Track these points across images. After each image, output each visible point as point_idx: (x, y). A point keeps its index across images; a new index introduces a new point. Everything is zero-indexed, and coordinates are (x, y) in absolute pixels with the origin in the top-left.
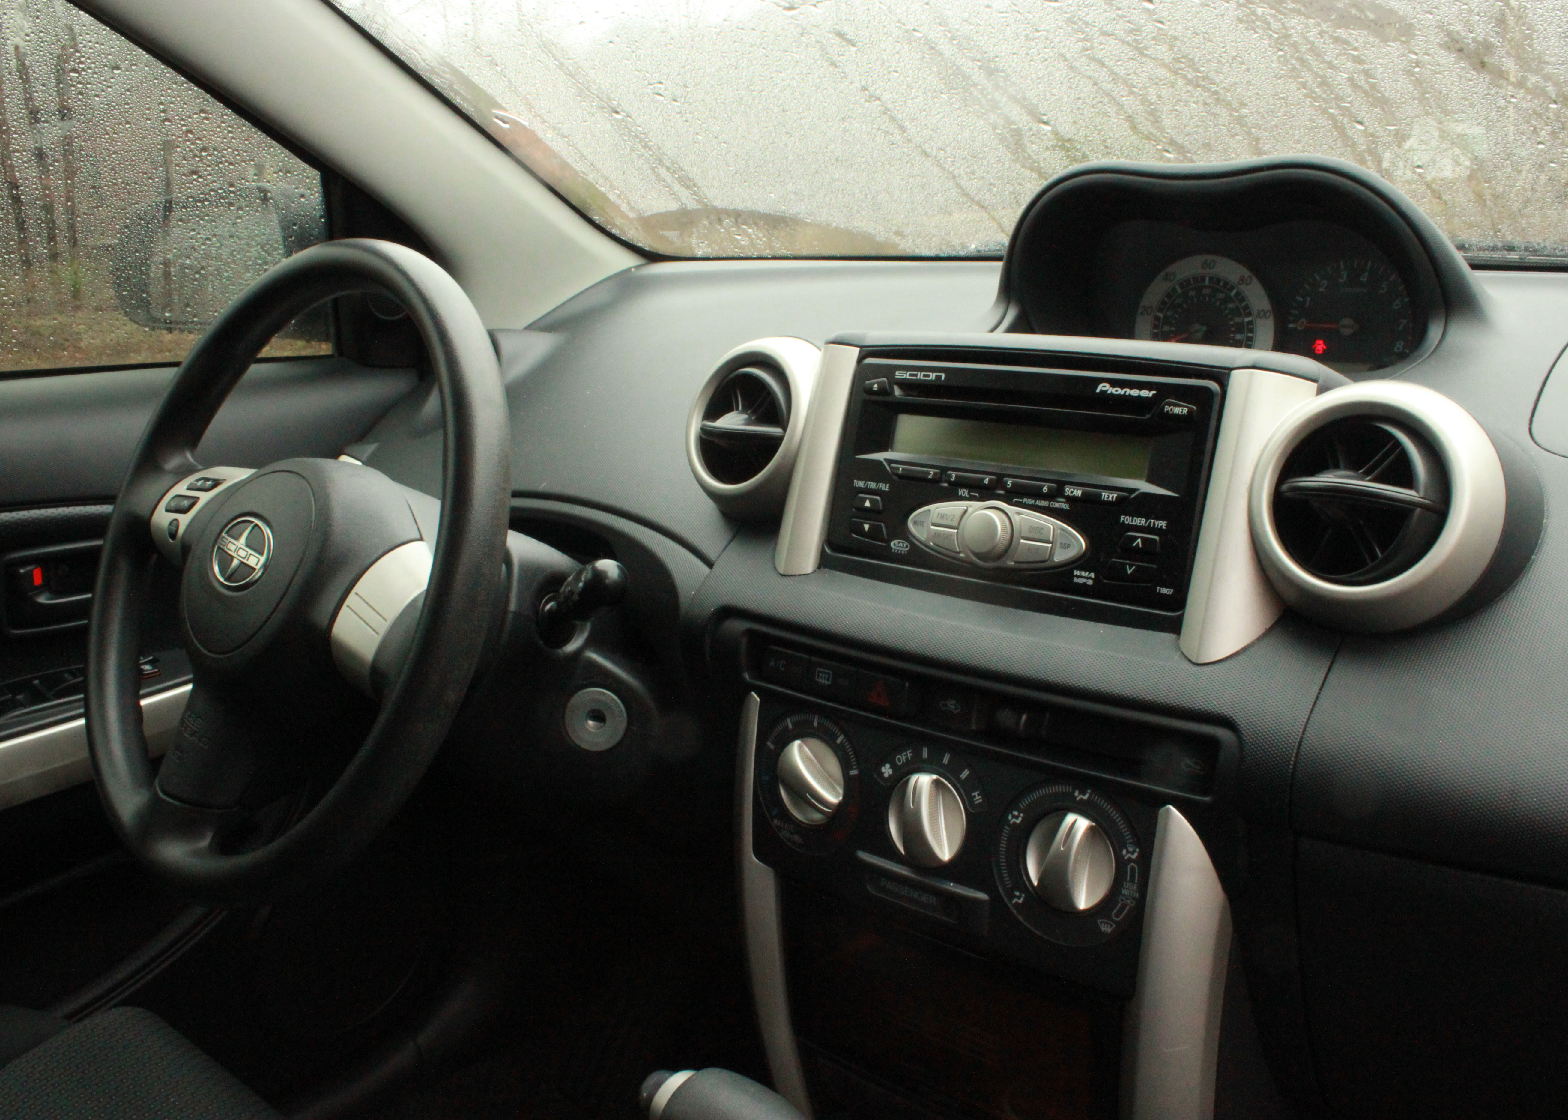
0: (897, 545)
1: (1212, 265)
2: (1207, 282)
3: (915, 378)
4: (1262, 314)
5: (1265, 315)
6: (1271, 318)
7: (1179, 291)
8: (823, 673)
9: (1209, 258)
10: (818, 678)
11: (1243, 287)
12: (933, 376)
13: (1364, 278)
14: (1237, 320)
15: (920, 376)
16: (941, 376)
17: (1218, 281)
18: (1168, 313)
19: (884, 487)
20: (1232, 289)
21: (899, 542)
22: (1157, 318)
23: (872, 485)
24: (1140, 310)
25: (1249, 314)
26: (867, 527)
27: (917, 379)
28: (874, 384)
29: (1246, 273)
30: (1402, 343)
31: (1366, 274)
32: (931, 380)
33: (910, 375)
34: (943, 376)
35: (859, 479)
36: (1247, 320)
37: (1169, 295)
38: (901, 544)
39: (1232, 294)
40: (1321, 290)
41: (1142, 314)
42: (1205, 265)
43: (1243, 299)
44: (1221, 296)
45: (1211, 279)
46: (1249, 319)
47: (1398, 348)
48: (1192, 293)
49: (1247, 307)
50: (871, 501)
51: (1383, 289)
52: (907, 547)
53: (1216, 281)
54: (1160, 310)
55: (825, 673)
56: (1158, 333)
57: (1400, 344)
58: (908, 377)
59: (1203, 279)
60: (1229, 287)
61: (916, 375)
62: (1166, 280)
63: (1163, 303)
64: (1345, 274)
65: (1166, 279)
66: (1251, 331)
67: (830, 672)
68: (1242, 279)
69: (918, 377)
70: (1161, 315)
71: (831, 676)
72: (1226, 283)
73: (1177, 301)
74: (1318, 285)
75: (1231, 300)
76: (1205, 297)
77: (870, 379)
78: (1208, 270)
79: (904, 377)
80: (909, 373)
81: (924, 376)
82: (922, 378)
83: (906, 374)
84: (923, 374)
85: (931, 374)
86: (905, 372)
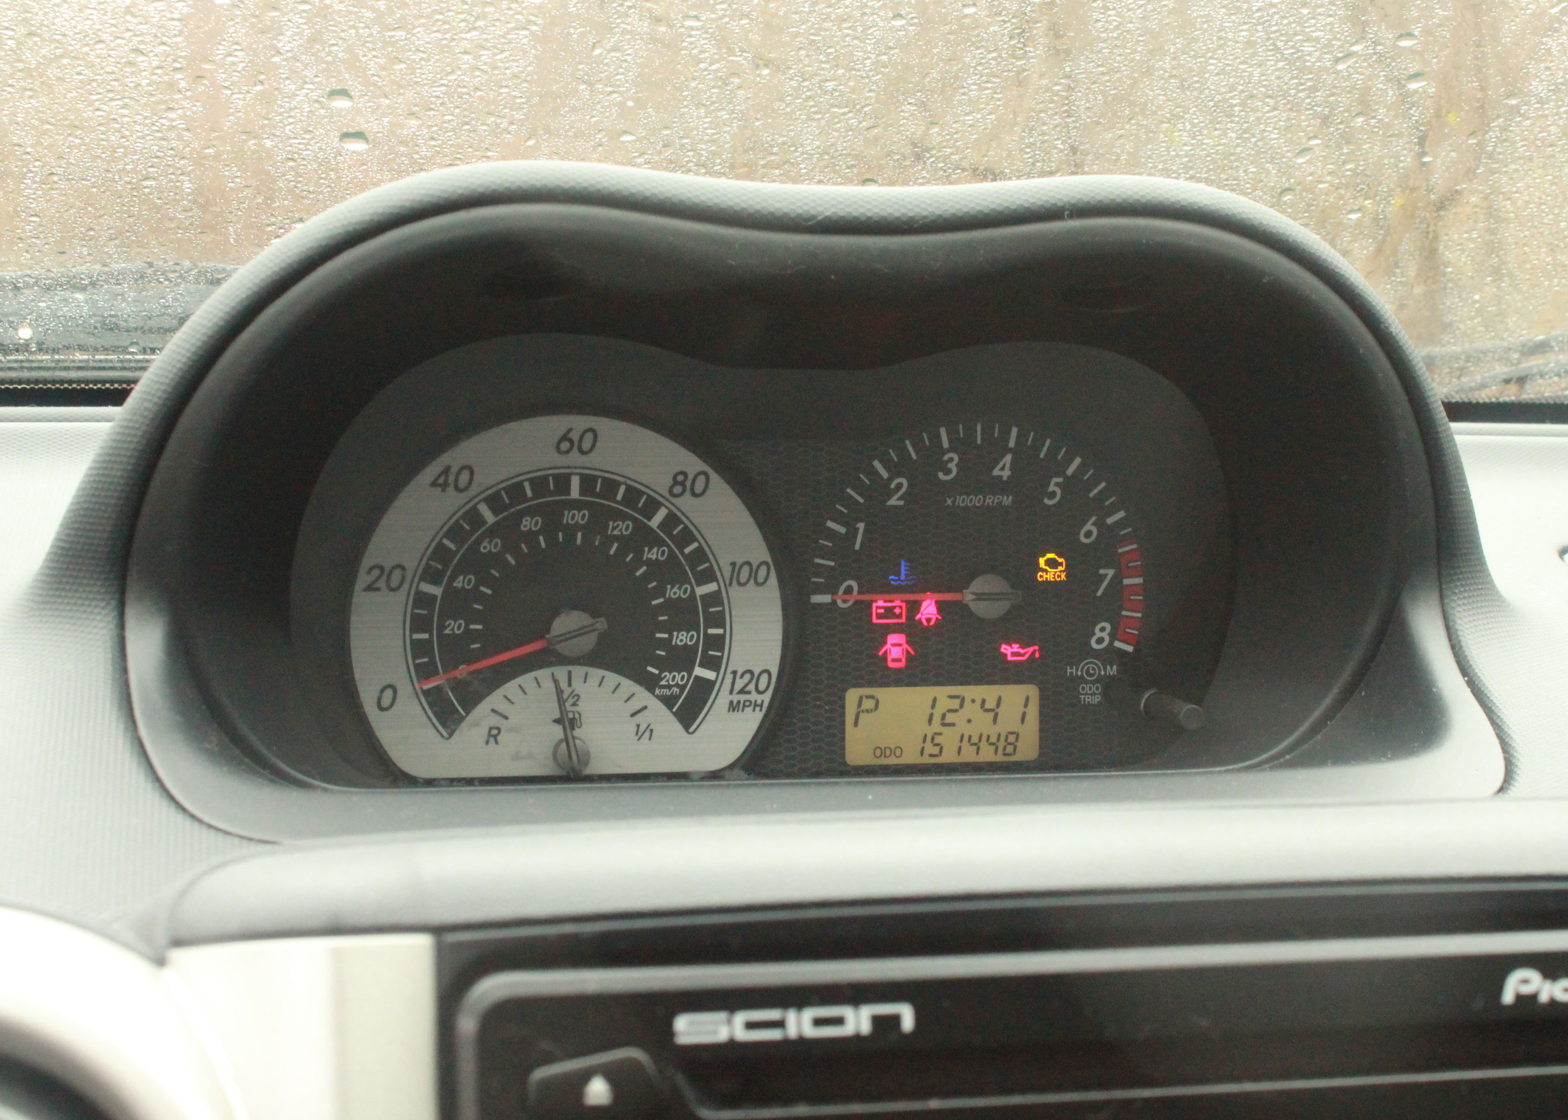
1: (587, 444)
2: (575, 492)
3: (773, 1035)
4: (745, 573)
5: (753, 574)
6: (773, 581)
7: (490, 518)
9: (579, 423)
11: (686, 503)
12: (858, 1020)
13: (1003, 470)
14: (674, 592)
15: (800, 1023)
16: (895, 1020)
17: (610, 486)
18: (459, 583)
20: (653, 506)
22: (423, 600)
24: (363, 579)
25: (708, 576)
27: (786, 1043)
28: (586, 1076)
29: (692, 463)
30: (1107, 626)
31: (1008, 458)
32: (857, 1038)
33: (751, 1026)
34: (908, 1017)
36: (702, 590)
37: (455, 532)
39: (655, 522)
40: (893, 502)
41: (370, 588)
42: (566, 443)
43: (686, 537)
44: (621, 528)
45: (587, 483)
46: (711, 587)
47: (1100, 641)
48: (530, 524)
49: (700, 555)
51: (1053, 495)
53: (601, 487)
54: (431, 576)
56: (429, 642)
57: (1103, 629)
58: (742, 1035)
59: (563, 482)
60: (640, 501)
61: (780, 1024)
62: (444, 486)
63: (440, 553)
64: (953, 460)
65: (440, 484)
66: (719, 620)
68: (680, 481)
69: (792, 1031)
70: (437, 591)
72: (634, 493)
73: (486, 547)
74: (885, 490)
75: (652, 539)
76: (570, 531)
77: (548, 1059)
78: (575, 458)
79: (722, 1034)
80: (741, 1018)
81: (819, 1022)
82: (810, 1032)
83: (729, 1022)
84: (809, 1014)
85: (847, 1012)
86: (722, 1016)
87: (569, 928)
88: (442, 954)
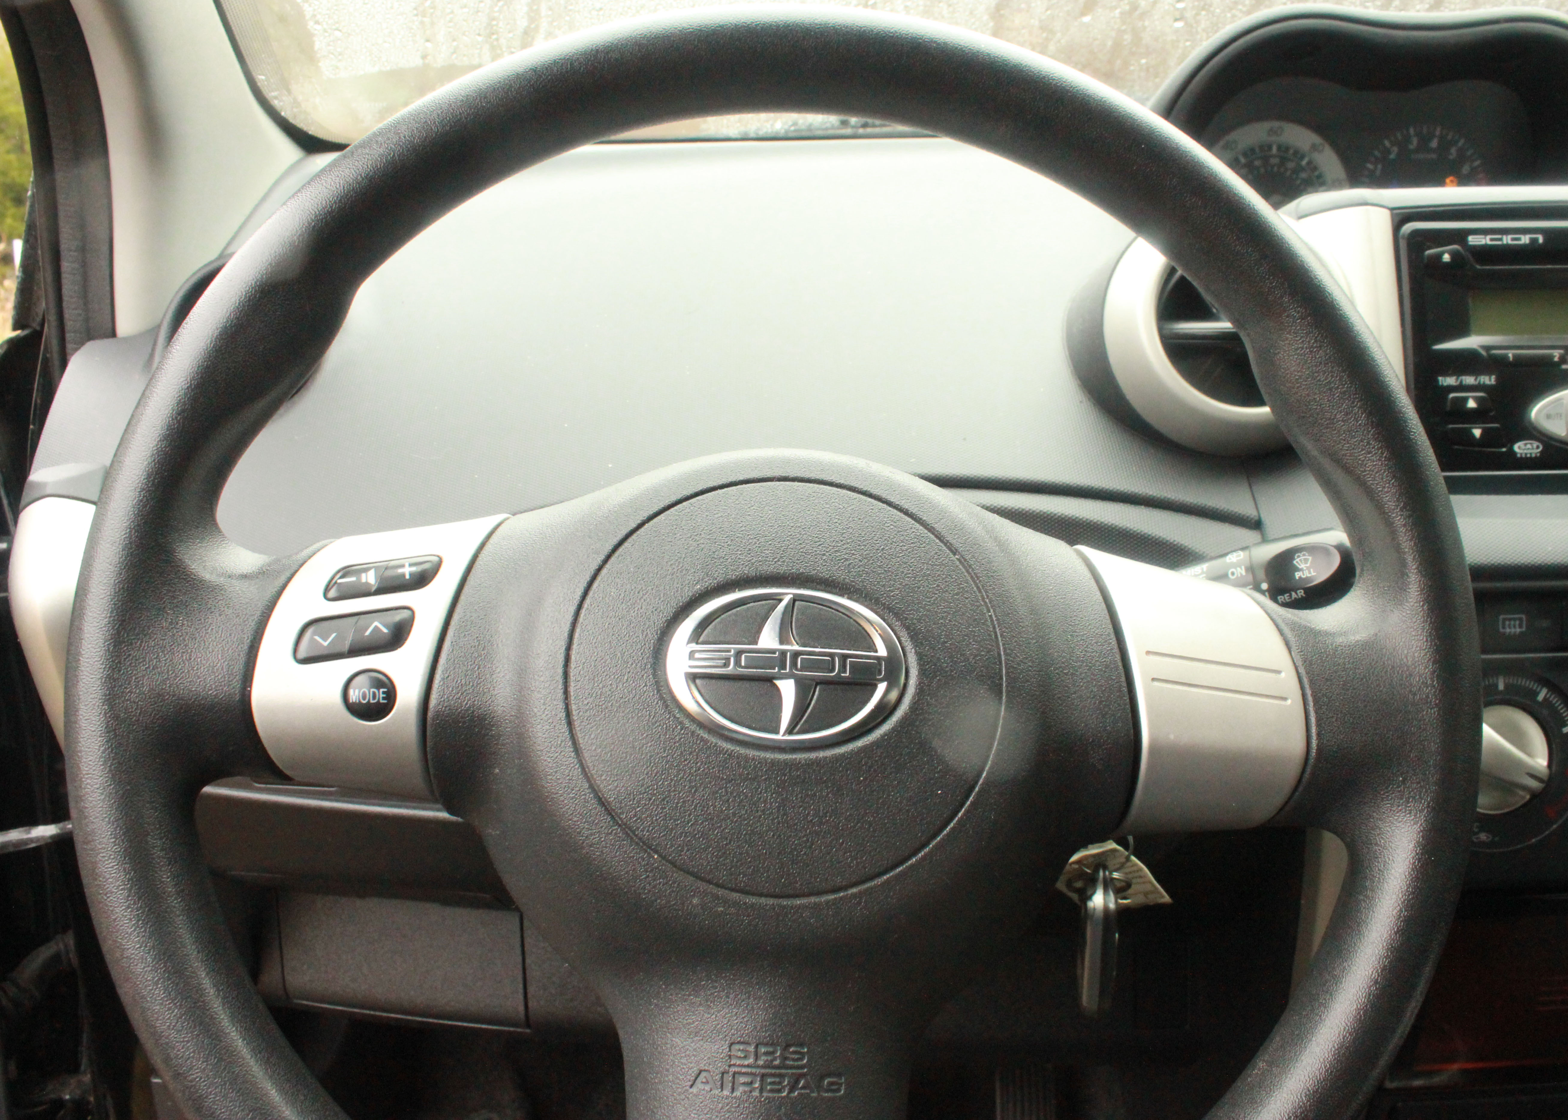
0: (1523, 448)
1: (1279, 132)
2: (1274, 150)
3: (1499, 243)
7: (1243, 160)
8: (1510, 620)
9: (1276, 124)
10: (1504, 628)
11: (1315, 155)
12: (1525, 239)
13: (1434, 144)
15: (1507, 240)
16: (1537, 240)
17: (1287, 149)
19: (1489, 380)
20: (1302, 157)
21: (1526, 444)
23: (1469, 380)
26: (1477, 433)
27: (1503, 245)
28: (1443, 253)
29: (1318, 140)
31: (1436, 140)
32: (1525, 245)
33: (1492, 240)
34: (1541, 239)
35: (1446, 374)
38: (1529, 446)
39: (1304, 163)
40: (1392, 156)
42: (1272, 132)
43: (1315, 168)
44: (1291, 165)
45: (1279, 148)
48: (1257, 163)
49: (1320, 177)
50: (1476, 399)
51: (1452, 154)
52: (1538, 447)
53: (1284, 149)
55: (1515, 619)
58: (1489, 243)
59: (1270, 147)
60: (1299, 155)
61: (1500, 240)
62: (1226, 150)
64: (1415, 140)
67: (1524, 616)
68: (1314, 147)
69: (1505, 242)
71: (1524, 623)
72: (1296, 152)
74: (1389, 152)
75: (1303, 169)
76: (1273, 167)
77: (1430, 248)
78: (1273, 138)
79: (1483, 242)
80: (1488, 237)
81: (1513, 239)
82: (1510, 242)
83: (1485, 238)
84: (1510, 237)
85: (1522, 237)
86: (1483, 236)
87: (1431, 209)
88: (1393, 216)
